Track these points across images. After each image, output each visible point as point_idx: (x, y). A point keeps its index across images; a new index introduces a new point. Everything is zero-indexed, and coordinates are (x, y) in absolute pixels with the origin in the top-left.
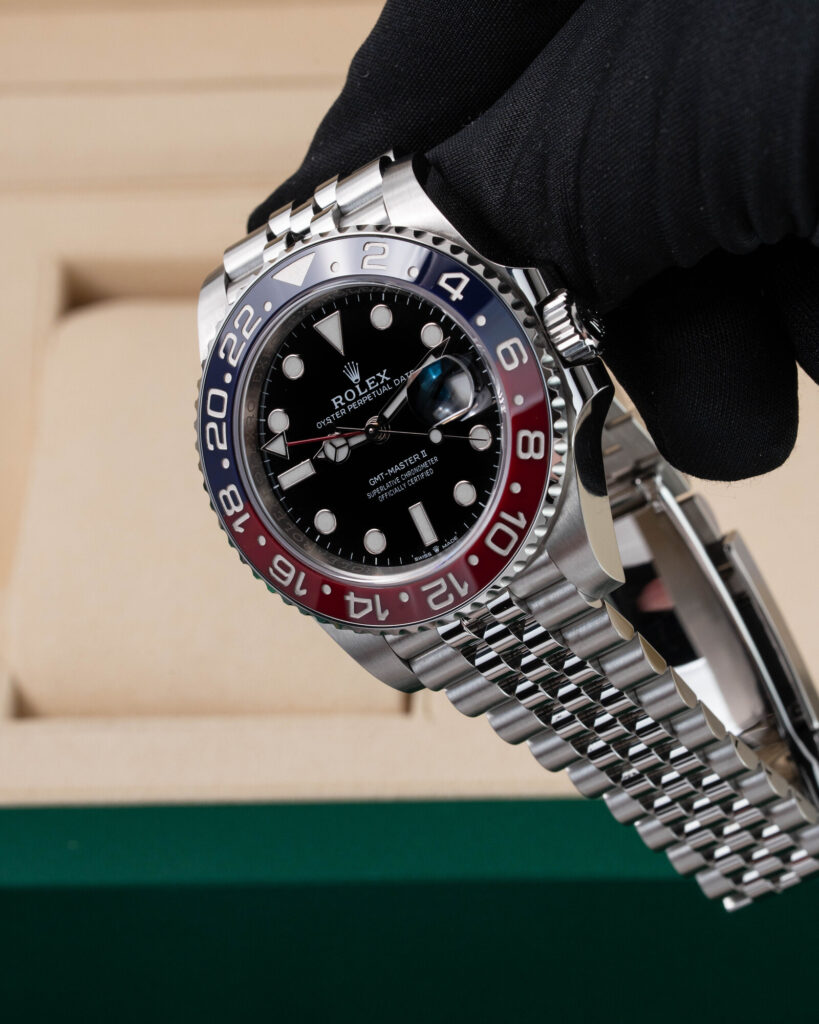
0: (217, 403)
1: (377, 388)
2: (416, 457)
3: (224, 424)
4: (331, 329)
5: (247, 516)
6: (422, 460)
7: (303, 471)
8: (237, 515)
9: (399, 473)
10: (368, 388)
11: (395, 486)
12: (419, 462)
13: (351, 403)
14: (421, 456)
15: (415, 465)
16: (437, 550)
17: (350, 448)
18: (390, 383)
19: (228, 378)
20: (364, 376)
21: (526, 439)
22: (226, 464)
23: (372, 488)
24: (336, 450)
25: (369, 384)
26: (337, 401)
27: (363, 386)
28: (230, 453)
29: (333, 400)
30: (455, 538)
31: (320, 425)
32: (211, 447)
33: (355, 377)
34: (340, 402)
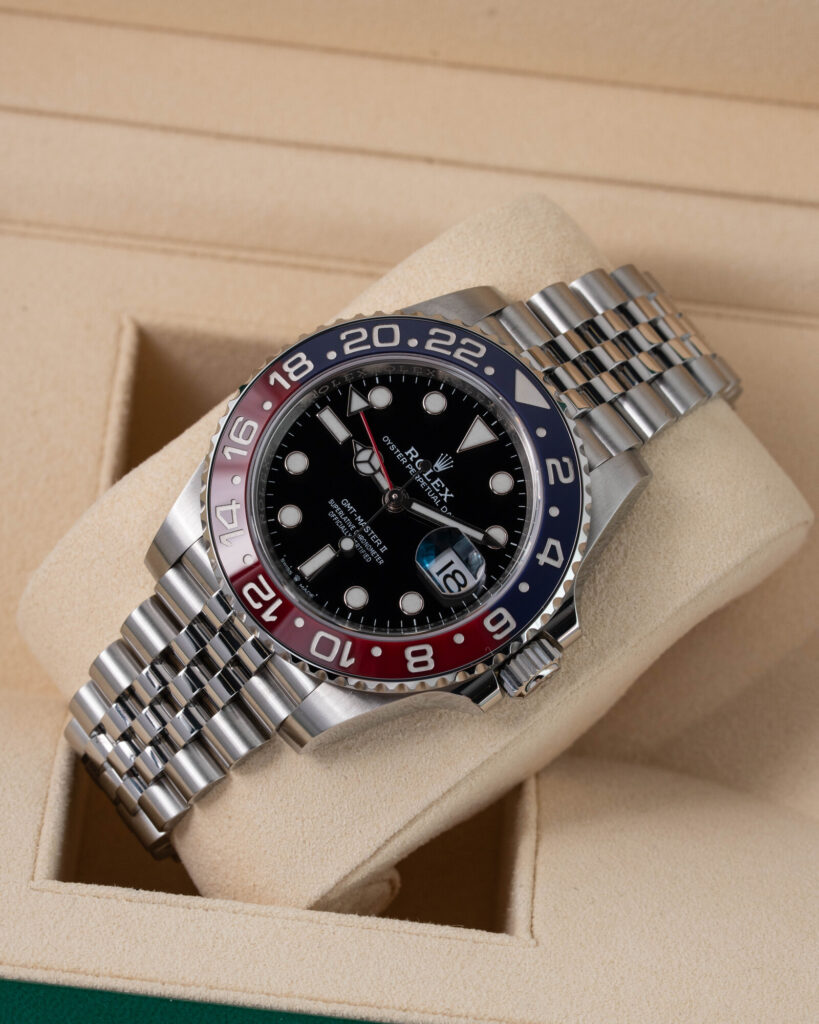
0: (386, 336)
1: (434, 491)
2: (379, 542)
3: (369, 347)
4: (479, 434)
5: (287, 386)
6: (377, 549)
7: (340, 432)
8: (285, 375)
9: (358, 527)
10: (432, 481)
11: (347, 527)
12: (374, 546)
13: (414, 467)
14: (381, 546)
15: (371, 542)
16: (297, 579)
17: (373, 474)
18: (442, 503)
19: (413, 343)
20: (443, 475)
21: (423, 653)
22: (332, 355)
23: (338, 502)
24: (367, 462)
25: (436, 482)
26: (412, 452)
27: (433, 476)
28: (342, 358)
29: (413, 449)
30: (311, 595)
31: (387, 440)
32: (343, 337)
33: (440, 466)
34: (413, 456)
